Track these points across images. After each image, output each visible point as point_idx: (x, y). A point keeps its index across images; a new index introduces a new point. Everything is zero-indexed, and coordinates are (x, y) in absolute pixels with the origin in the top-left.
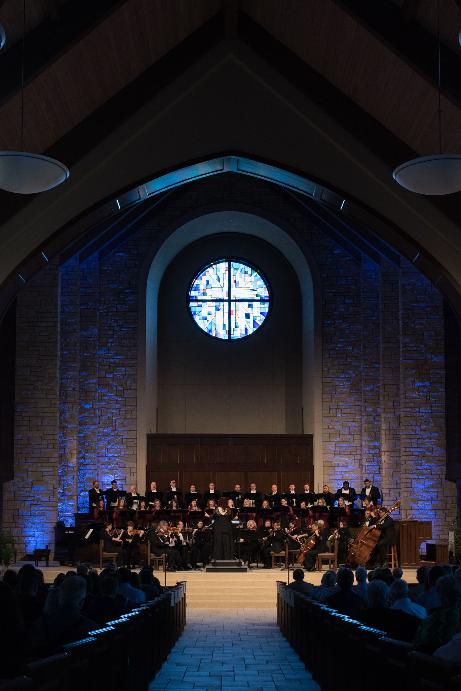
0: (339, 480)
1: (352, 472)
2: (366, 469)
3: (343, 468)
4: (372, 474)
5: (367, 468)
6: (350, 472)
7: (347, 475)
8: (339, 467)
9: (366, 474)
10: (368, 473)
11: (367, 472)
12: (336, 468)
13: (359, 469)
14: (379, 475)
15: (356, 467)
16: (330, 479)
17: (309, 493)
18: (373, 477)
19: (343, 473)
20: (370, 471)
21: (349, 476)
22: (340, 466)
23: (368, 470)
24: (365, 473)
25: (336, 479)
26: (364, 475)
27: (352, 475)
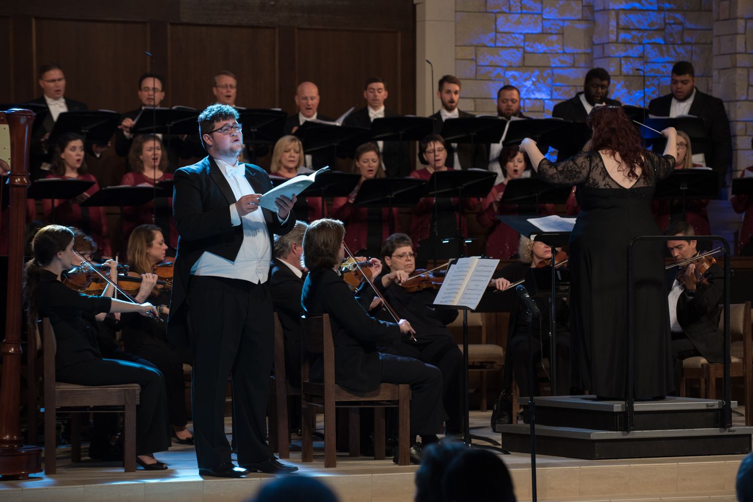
0: (510, 67)
1: (555, 38)
2: (618, 24)
3: (527, 18)
4: (640, 43)
5: (621, 23)
6: (550, 38)
7: (541, 47)
8: (510, 17)
9: (621, 47)
10: (626, 43)
11: (623, 35)
12: (501, 19)
13: (582, 26)
14: (664, 48)
15: (568, 17)
16: (481, 62)
17: (457, 116)
18: (641, 57)
19: (524, 41)
20: (634, 33)
21: (545, 53)
22: (513, 9)
23: (627, 29)
24: (617, 42)
25: (501, 64)
26: (613, 48)
27: (557, 48)
